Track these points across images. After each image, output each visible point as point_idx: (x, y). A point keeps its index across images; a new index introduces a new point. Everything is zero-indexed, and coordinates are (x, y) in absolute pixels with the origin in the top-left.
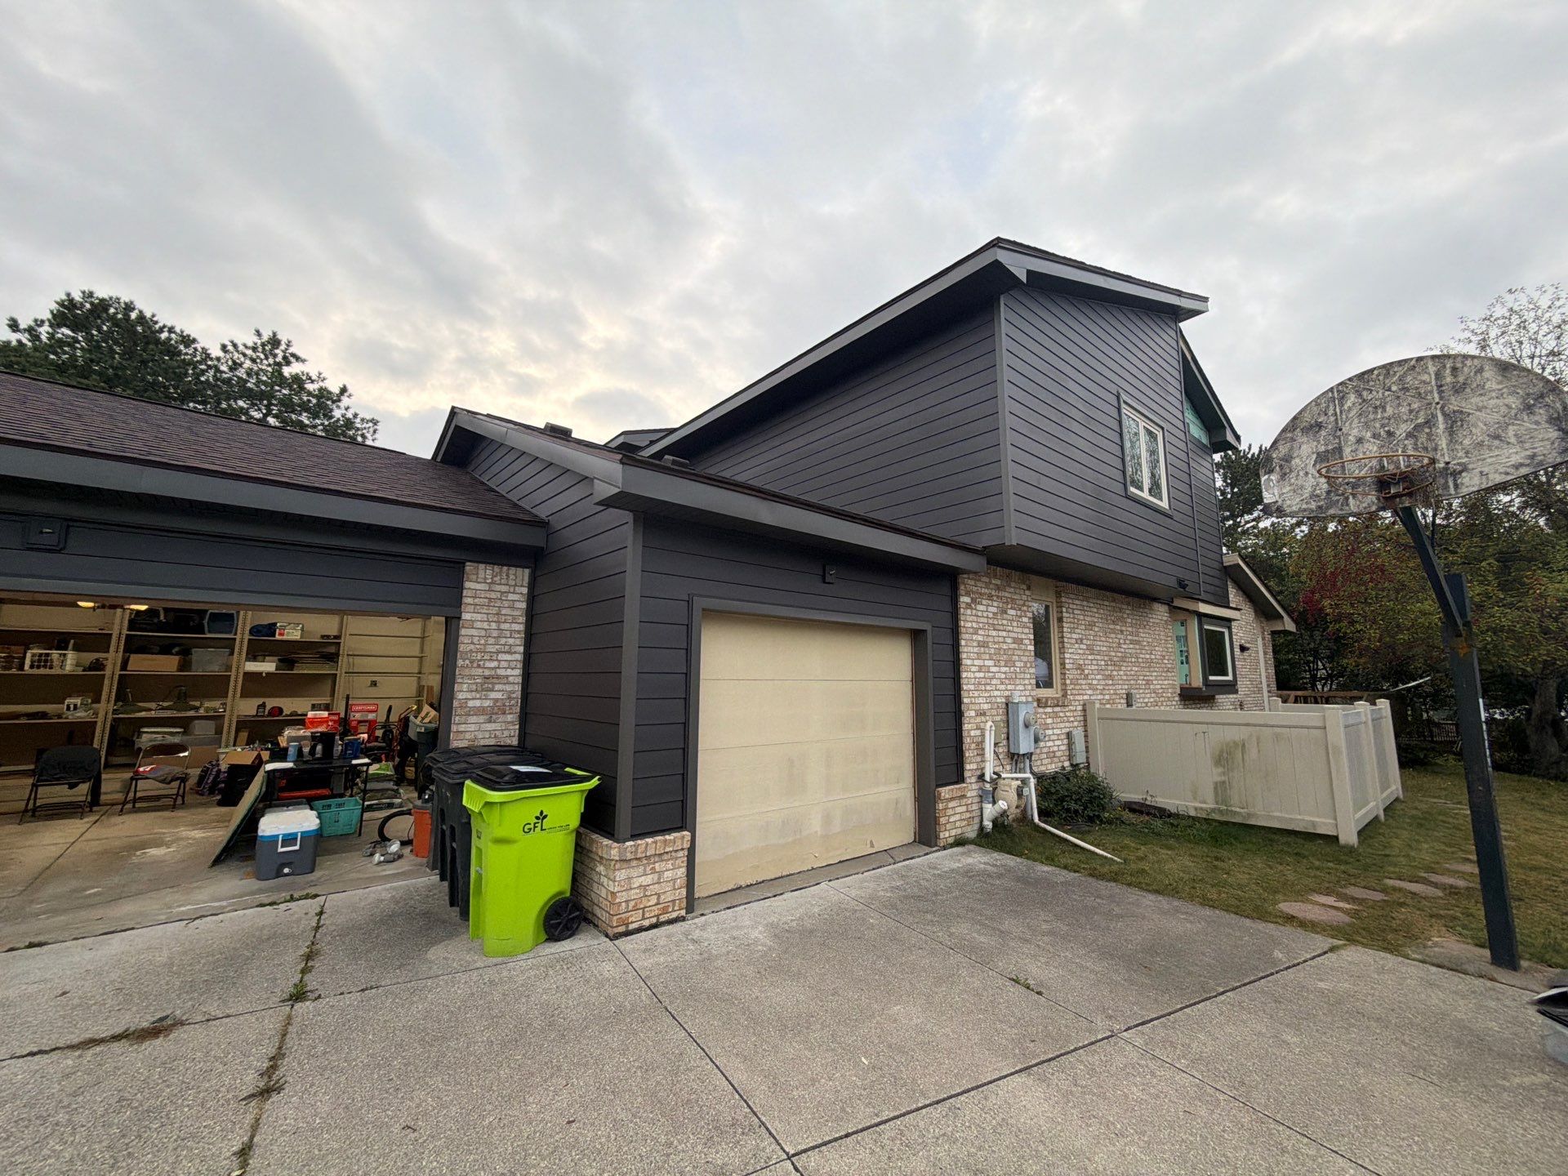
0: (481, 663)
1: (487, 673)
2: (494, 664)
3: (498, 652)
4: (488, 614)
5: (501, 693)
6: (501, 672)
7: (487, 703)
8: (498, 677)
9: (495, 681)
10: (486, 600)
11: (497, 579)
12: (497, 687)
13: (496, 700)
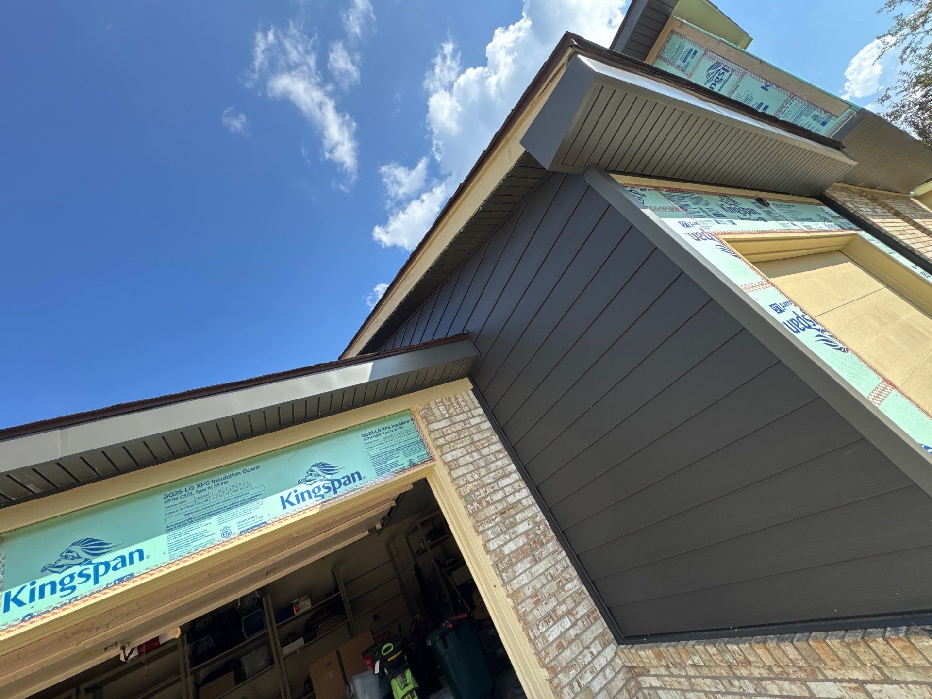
0: (488, 499)
1: (500, 507)
2: (499, 495)
3: (496, 480)
4: (464, 447)
5: (526, 523)
6: (511, 500)
7: (521, 541)
8: (512, 506)
9: (512, 512)
10: (455, 434)
11: (451, 411)
12: (519, 517)
13: (526, 533)
